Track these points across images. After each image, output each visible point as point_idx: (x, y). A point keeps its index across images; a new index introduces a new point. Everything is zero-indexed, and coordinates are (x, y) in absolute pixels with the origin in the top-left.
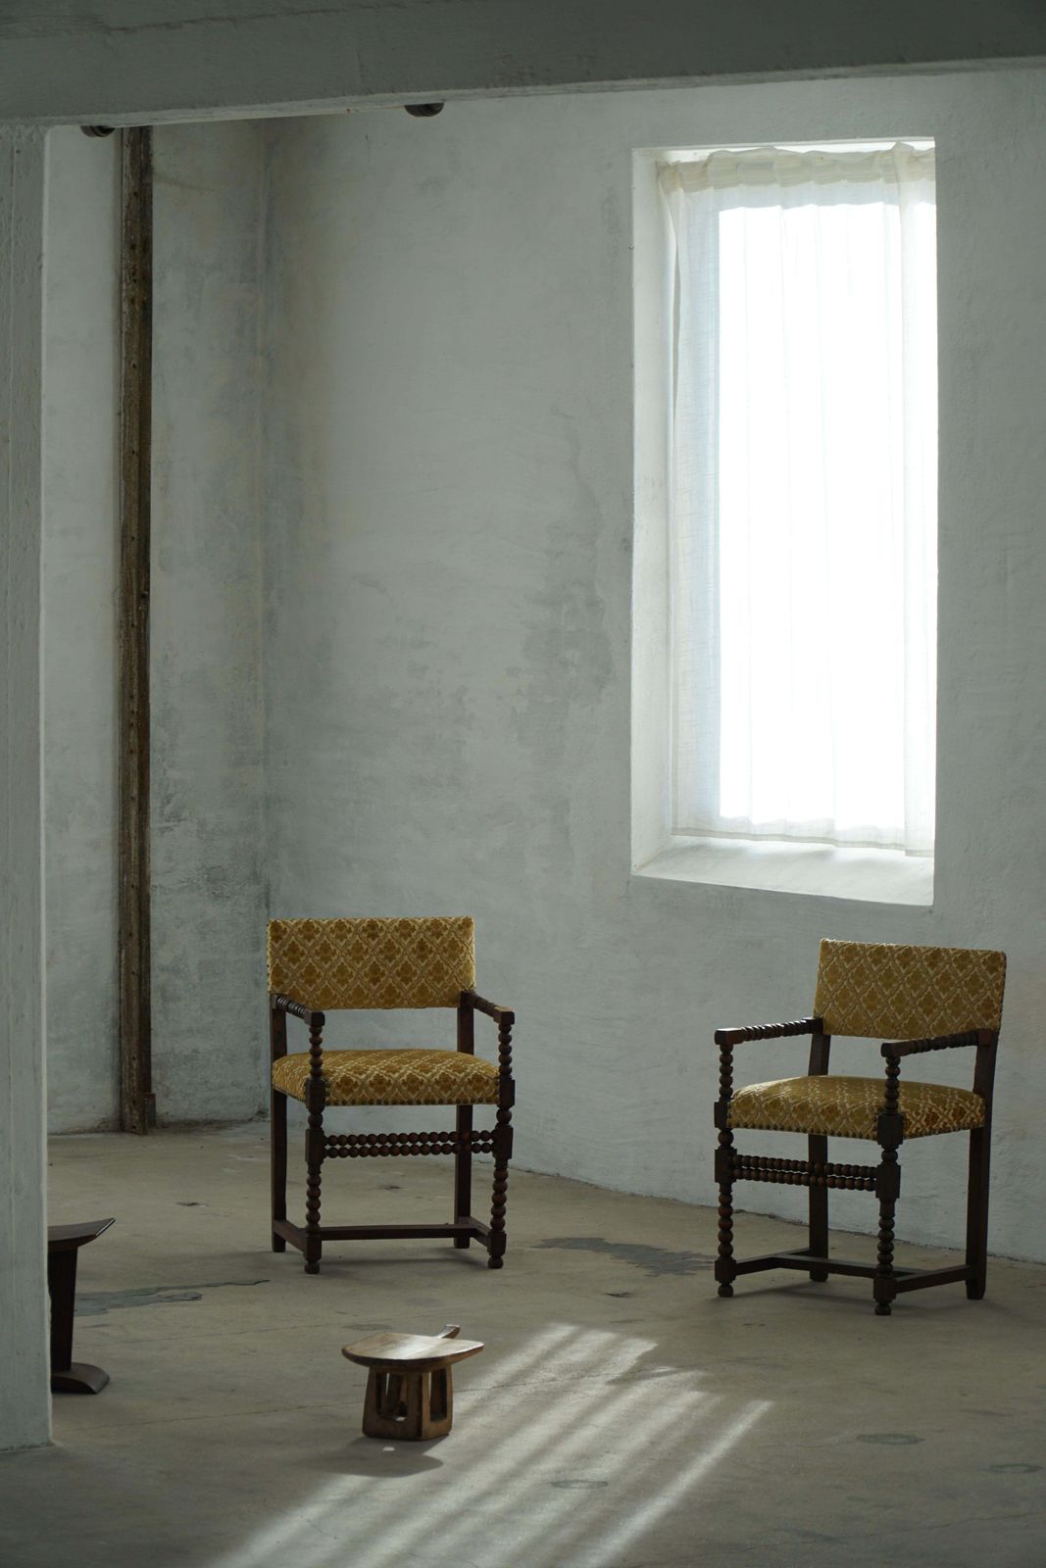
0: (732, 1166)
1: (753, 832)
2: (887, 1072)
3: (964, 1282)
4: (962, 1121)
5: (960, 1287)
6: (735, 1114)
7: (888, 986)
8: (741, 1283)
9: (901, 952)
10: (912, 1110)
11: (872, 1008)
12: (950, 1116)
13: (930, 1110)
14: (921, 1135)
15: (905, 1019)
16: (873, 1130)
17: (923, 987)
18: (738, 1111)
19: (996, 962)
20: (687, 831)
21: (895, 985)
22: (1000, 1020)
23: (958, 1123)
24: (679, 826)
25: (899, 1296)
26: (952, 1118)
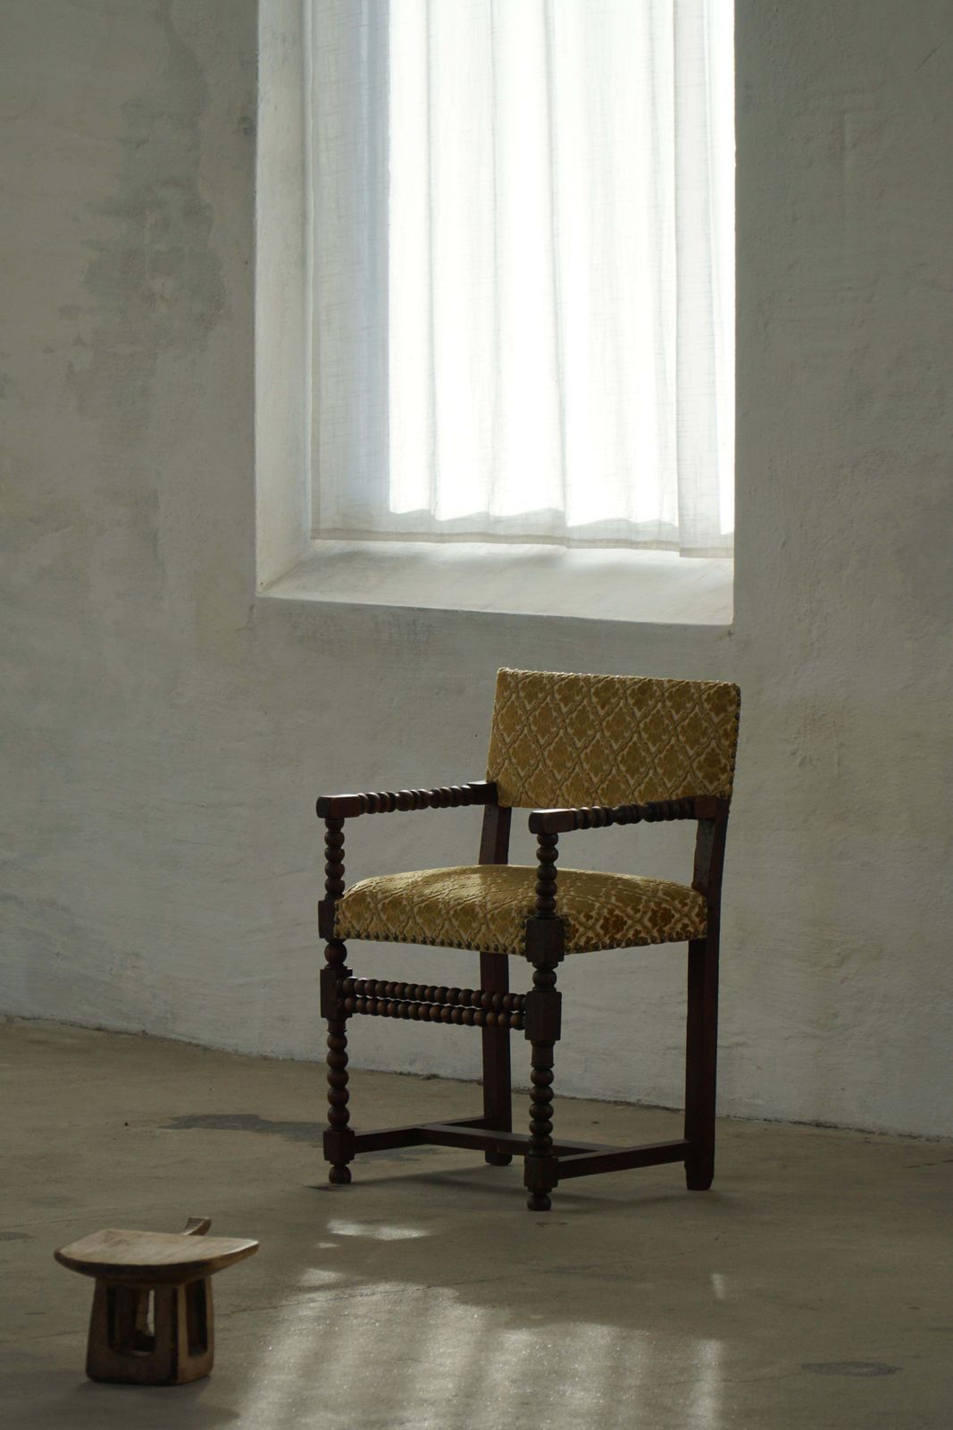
0: (342, 994)
1: (438, 532)
2: (540, 857)
3: (683, 1163)
4: (666, 929)
5: (675, 1173)
6: (345, 918)
7: (580, 734)
8: (361, 1167)
9: (600, 685)
10: (579, 912)
11: (560, 766)
12: (646, 922)
13: (611, 912)
14: (596, 948)
15: (602, 782)
16: (522, 941)
17: (626, 735)
18: (348, 915)
19: (727, 699)
20: (334, 533)
21: (590, 733)
22: (731, 783)
23: (661, 931)
24: (323, 526)
25: (561, 1182)
26: (649, 924)
